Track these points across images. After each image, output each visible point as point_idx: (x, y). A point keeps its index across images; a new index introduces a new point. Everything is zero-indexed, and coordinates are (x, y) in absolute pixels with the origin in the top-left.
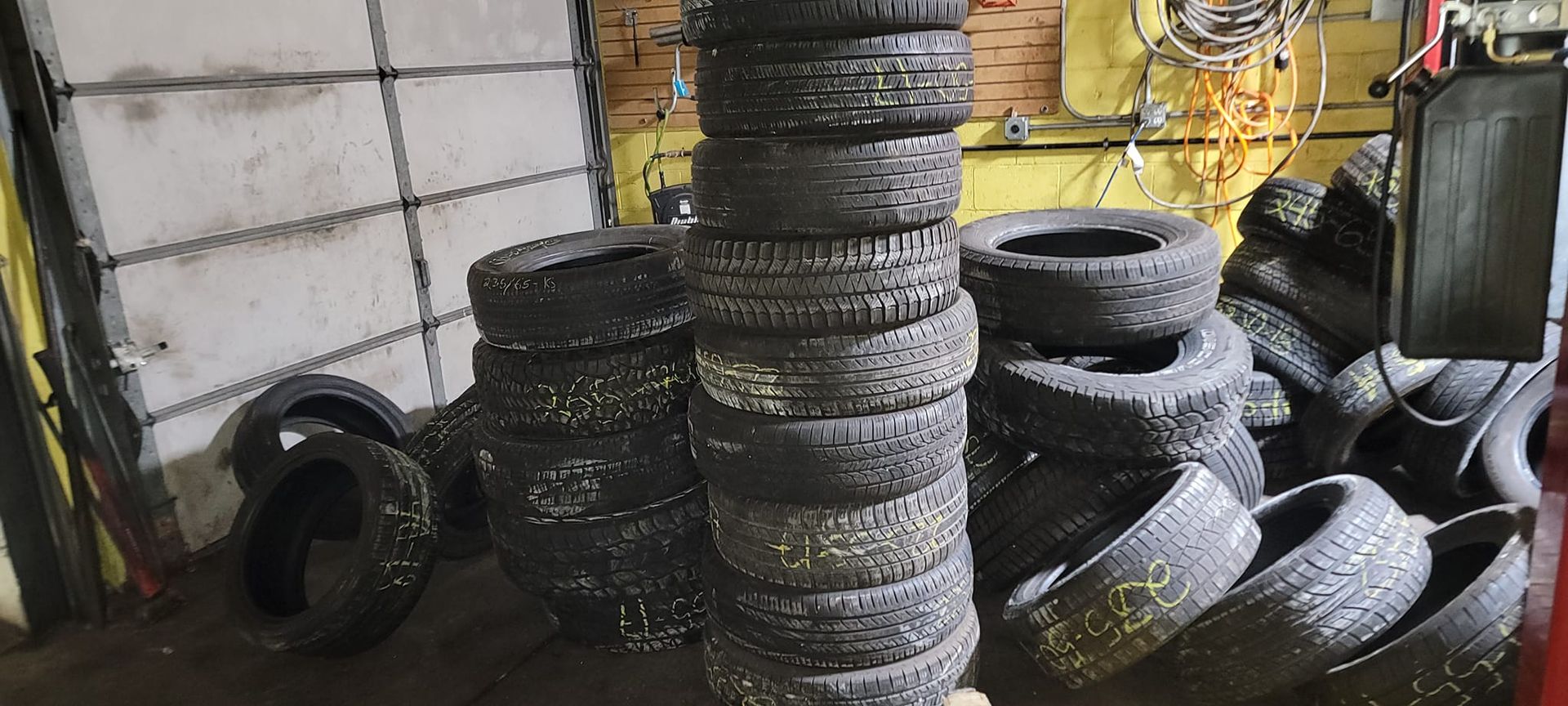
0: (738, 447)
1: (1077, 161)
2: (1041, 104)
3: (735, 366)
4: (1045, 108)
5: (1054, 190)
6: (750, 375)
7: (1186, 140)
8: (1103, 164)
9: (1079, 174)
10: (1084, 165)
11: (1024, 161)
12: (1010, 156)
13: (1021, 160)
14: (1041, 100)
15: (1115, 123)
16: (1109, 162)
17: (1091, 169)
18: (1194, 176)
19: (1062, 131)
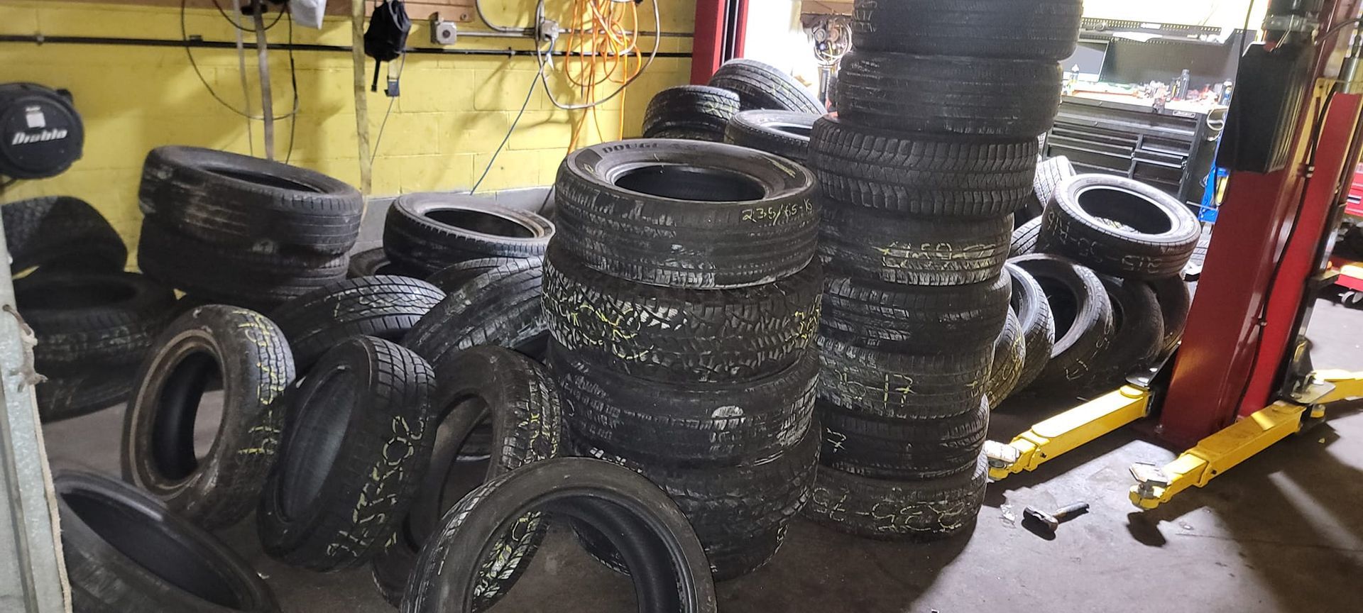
0: (975, 313)
1: (490, 65)
2: (461, 11)
3: (965, 249)
4: (465, 16)
5: (469, 93)
6: (978, 253)
7: (569, 53)
8: (507, 70)
9: (490, 78)
10: (493, 70)
11: (445, 63)
12: (432, 59)
13: (442, 63)
14: (461, 8)
15: (520, 35)
16: (512, 69)
17: (498, 75)
18: (568, 80)
19: (477, 38)
